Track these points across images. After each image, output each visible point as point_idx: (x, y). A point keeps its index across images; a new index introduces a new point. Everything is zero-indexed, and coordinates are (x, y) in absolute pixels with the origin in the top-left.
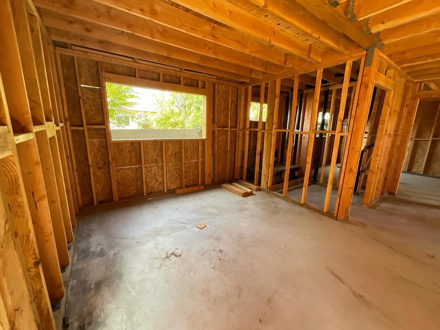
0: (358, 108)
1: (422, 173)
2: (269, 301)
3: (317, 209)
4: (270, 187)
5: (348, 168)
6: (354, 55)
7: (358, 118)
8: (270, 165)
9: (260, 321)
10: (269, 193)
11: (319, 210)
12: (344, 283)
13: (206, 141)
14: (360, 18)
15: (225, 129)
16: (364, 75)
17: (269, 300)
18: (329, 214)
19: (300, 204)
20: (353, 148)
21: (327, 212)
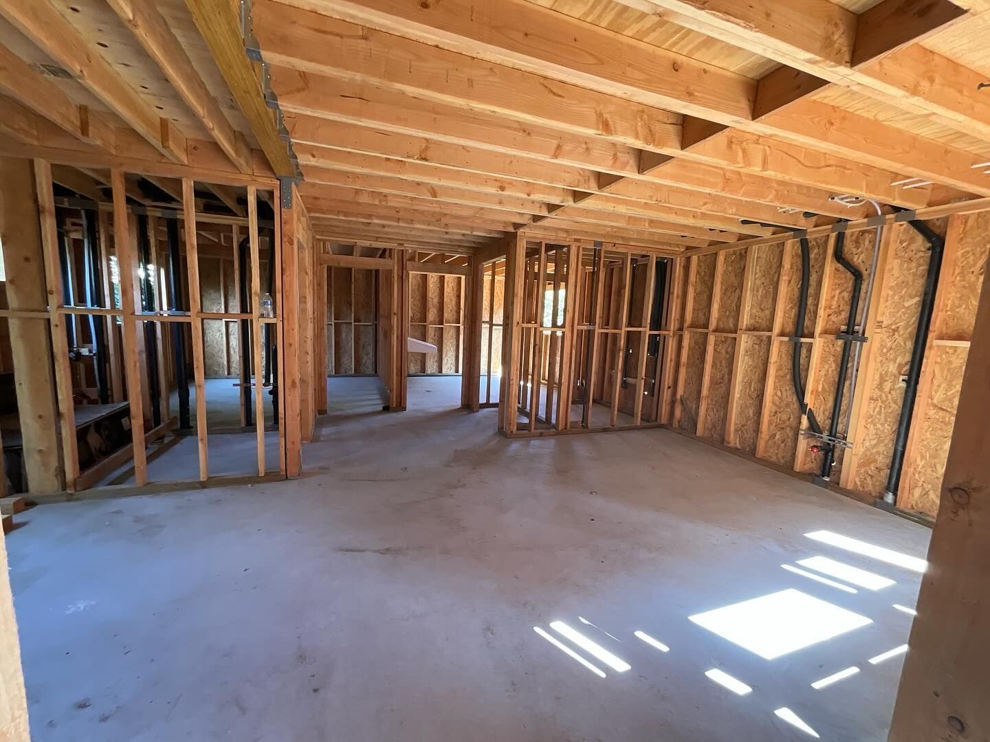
0: (284, 277)
1: (334, 373)
2: (302, 658)
3: (243, 478)
4: (75, 480)
5: (288, 382)
6: (260, 180)
7: (288, 294)
8: (58, 415)
9: (316, 690)
10: (77, 500)
11: (248, 477)
12: (364, 551)
14: (295, 138)
16: (283, 221)
17: (301, 656)
18: (273, 476)
19: (198, 486)
20: (290, 345)
21: (266, 474)
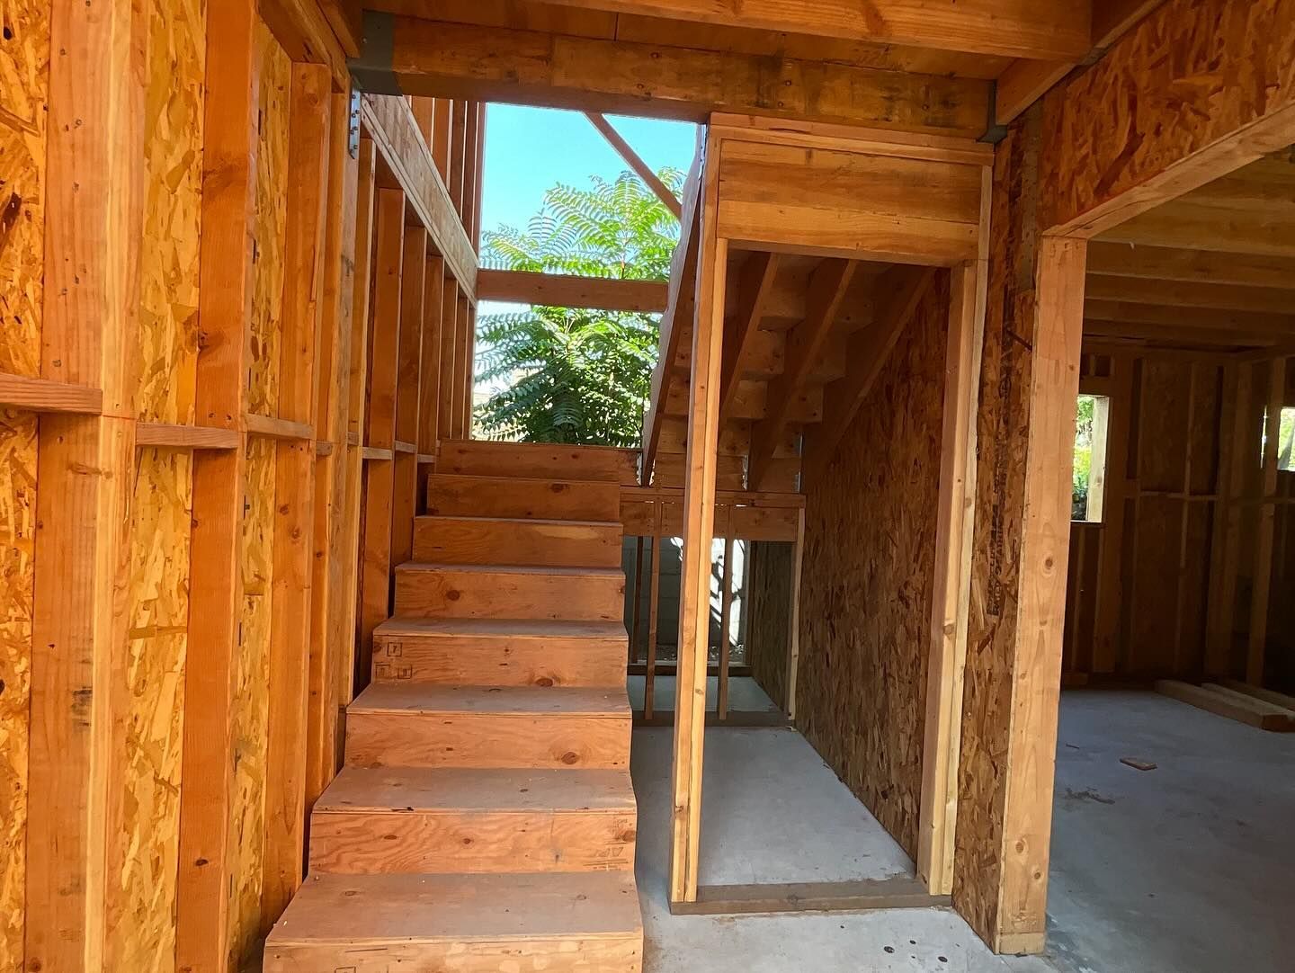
13: (1102, 531)
15: (1173, 495)
